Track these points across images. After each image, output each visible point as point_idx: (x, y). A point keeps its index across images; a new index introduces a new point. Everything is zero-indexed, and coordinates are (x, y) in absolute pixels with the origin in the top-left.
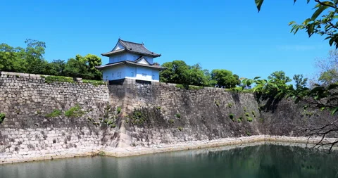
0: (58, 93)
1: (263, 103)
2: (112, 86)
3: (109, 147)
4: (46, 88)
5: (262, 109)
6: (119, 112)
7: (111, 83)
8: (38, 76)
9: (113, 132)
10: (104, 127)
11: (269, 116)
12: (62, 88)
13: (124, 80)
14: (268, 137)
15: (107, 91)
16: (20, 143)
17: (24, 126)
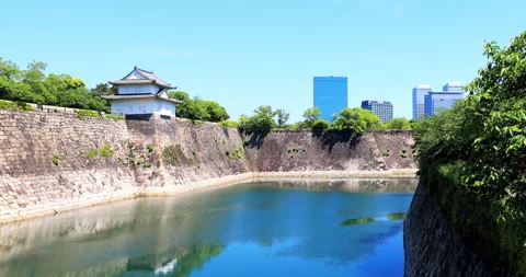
0: (89, 129)
1: (248, 139)
2: (131, 121)
3: (149, 188)
4: (79, 124)
5: (246, 144)
6: (150, 151)
7: (129, 117)
8: (72, 109)
9: (149, 171)
10: (134, 166)
11: (255, 153)
12: (91, 124)
13: (150, 115)
14: (256, 173)
15: (125, 126)
16: (80, 187)
17: (75, 168)
